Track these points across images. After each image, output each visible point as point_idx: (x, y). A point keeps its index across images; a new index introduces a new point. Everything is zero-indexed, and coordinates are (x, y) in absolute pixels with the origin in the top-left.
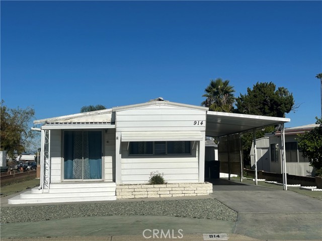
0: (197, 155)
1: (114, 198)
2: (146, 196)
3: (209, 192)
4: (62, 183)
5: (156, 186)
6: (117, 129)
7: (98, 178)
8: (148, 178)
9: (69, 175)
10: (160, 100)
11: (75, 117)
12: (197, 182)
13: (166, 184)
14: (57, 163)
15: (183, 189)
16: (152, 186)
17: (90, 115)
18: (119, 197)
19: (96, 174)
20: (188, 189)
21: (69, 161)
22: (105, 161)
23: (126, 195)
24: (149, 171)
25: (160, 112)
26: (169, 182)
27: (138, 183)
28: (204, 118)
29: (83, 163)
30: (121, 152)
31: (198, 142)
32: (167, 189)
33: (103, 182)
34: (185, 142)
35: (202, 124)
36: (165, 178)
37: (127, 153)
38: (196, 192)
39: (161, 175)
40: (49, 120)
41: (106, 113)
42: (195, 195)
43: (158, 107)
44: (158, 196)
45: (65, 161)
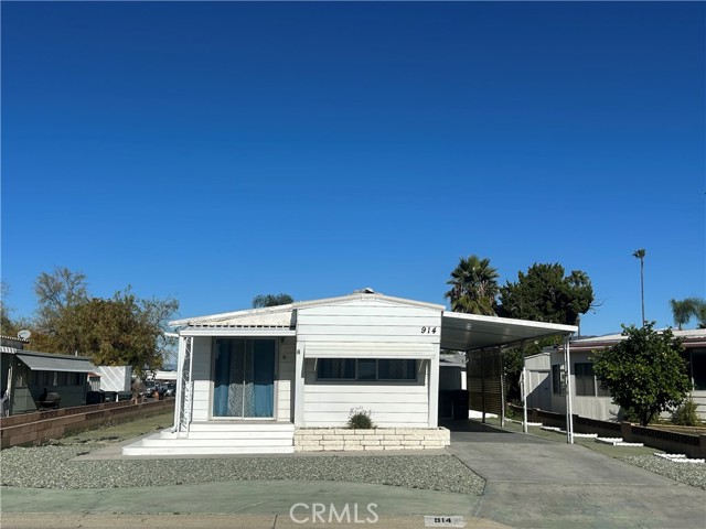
0: (426, 382)
1: (290, 450)
2: (341, 448)
3: (444, 444)
4: (210, 422)
5: (358, 431)
6: (299, 338)
7: (267, 416)
8: (346, 419)
9: (221, 412)
10: (368, 292)
11: (234, 317)
12: (426, 426)
13: (374, 428)
14: (203, 389)
15: (401, 437)
16: (352, 431)
17: (258, 314)
18: (299, 449)
19: (265, 410)
20: (409, 437)
21: (223, 387)
22: (280, 388)
23: (310, 446)
24: (348, 407)
25: (368, 311)
26: (380, 425)
27: (330, 425)
28: (438, 323)
29: (244, 391)
30: (304, 375)
31: (428, 362)
32: (377, 437)
33: (275, 422)
34: (408, 360)
35: (434, 331)
36: (374, 419)
37: (313, 376)
38: (423, 443)
40: (193, 321)
41: (284, 310)
42: (421, 448)
43: (365, 304)
44: (362, 448)
45: (216, 386)
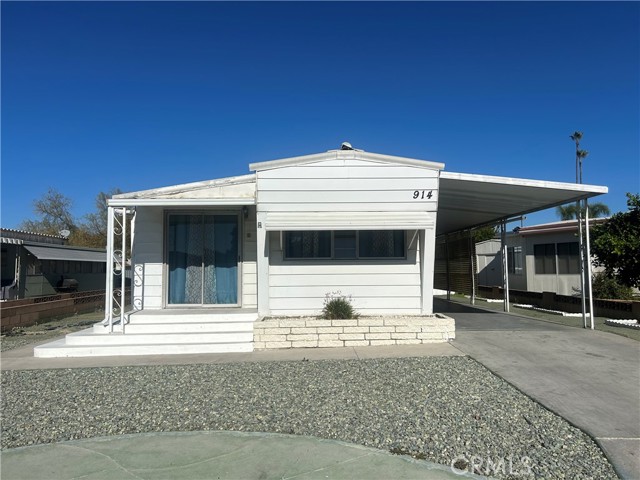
0: (418, 259)
1: (248, 348)
2: (314, 344)
3: (446, 336)
4: (163, 311)
5: (336, 322)
6: (260, 207)
7: (231, 302)
8: (320, 307)
9: (178, 296)
10: (345, 148)
11: (188, 190)
12: (418, 312)
13: (356, 317)
14: (152, 277)
15: (392, 329)
16: (328, 322)
17: (215, 186)
18: (260, 346)
19: (228, 296)
20: (403, 329)
21: (179, 270)
22: (245, 271)
23: (274, 341)
24: (323, 292)
25: (343, 172)
26: (362, 312)
27: (301, 313)
28: (435, 185)
29: (202, 275)
30: (269, 252)
31: (421, 233)
32: (360, 330)
33: (239, 309)
34: (395, 231)
35: (429, 196)
36: (356, 306)
37: (280, 255)
38: (420, 336)
39: (347, 300)
40: (139, 193)
41: (246, 181)
42: (418, 342)
43: (341, 163)
44: (341, 344)
45: (171, 269)
